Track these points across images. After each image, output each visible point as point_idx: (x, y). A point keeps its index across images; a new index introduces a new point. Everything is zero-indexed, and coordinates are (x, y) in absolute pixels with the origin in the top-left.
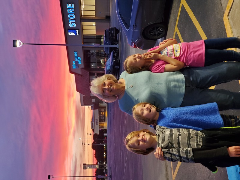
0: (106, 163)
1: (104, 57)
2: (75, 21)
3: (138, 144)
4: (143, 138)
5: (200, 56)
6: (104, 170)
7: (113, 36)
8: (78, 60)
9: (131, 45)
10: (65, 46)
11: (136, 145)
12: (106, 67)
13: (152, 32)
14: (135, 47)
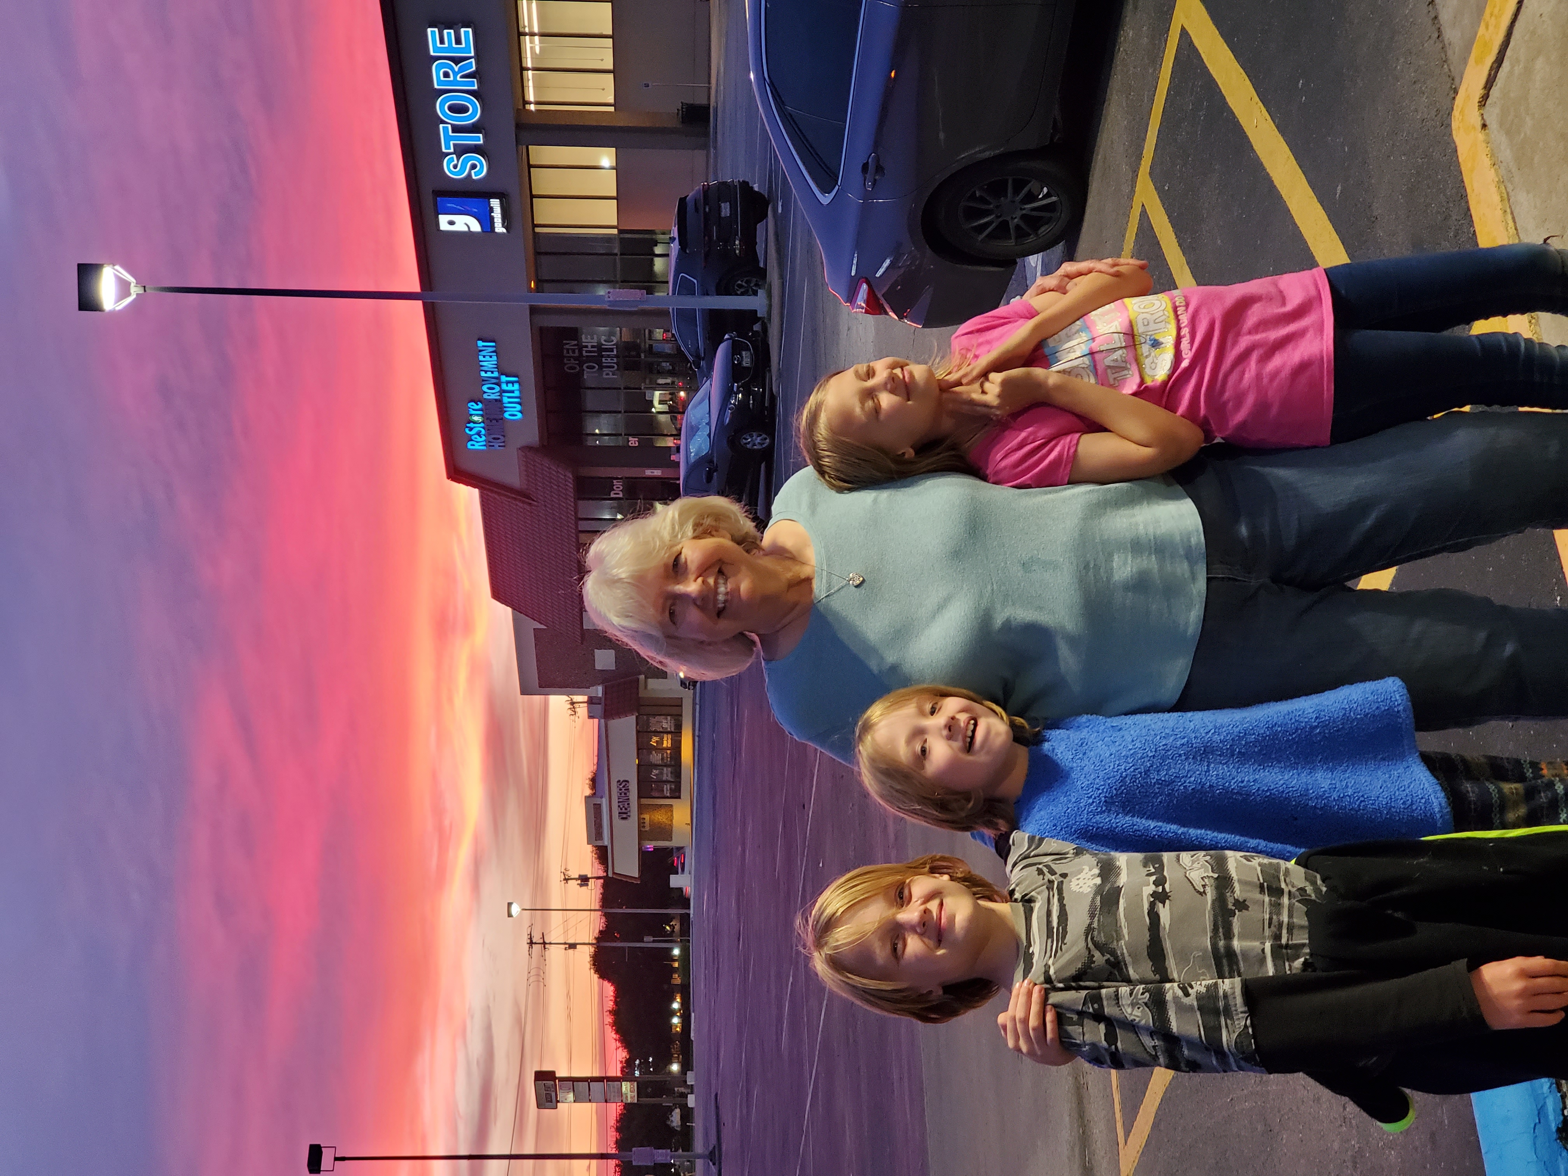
0: (686, 1066)
1: (671, 373)
2: (479, 139)
3: (896, 952)
4: (926, 911)
5: (1303, 380)
6: (670, 1110)
7: (727, 240)
8: (503, 391)
9: (851, 298)
10: (419, 304)
11: (881, 953)
12: (682, 442)
13: (987, 213)
14: (874, 307)
